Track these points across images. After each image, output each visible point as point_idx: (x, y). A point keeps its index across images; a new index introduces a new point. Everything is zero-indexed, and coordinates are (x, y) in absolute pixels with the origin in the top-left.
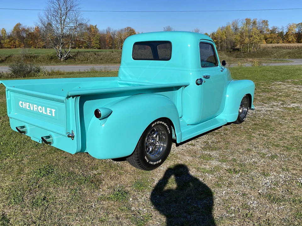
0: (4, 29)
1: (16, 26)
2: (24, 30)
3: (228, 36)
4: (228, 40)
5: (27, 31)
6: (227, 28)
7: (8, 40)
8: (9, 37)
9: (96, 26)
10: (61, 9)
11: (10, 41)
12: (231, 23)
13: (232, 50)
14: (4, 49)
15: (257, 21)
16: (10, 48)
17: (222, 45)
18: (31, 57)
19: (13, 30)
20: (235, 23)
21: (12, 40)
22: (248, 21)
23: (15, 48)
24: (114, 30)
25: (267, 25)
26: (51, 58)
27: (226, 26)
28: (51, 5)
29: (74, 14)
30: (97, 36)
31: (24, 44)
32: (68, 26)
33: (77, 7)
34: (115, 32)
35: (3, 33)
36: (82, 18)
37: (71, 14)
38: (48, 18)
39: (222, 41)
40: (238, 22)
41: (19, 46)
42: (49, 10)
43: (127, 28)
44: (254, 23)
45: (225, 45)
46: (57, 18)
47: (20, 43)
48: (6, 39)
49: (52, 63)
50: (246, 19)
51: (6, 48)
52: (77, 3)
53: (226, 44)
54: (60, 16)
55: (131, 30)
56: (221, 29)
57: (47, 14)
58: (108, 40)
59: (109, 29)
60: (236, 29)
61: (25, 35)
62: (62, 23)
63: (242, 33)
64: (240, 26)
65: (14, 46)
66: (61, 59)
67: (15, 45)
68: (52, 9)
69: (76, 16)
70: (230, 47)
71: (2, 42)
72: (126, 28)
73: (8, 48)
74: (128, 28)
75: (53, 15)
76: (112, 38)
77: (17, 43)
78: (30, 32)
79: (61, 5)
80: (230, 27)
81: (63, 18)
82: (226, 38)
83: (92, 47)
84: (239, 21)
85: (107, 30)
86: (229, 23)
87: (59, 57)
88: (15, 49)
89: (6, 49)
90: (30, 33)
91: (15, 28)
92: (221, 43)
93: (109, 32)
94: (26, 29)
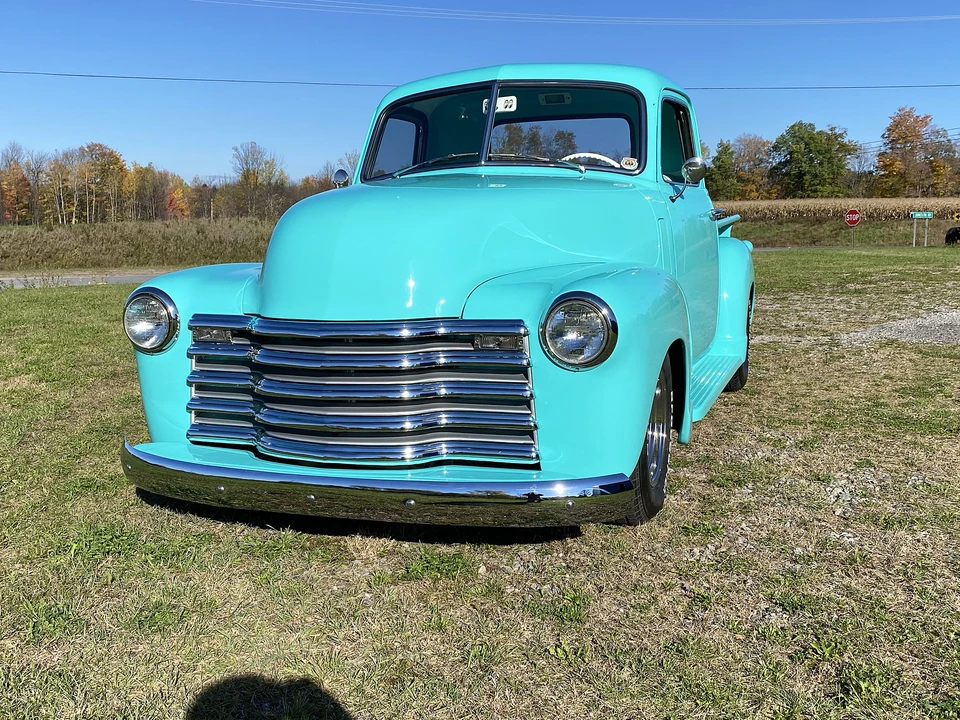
15: (541, 133)
22: (514, 132)
24: (35, 153)
34: (40, 161)
43: (88, 147)
44: (534, 140)
55: (103, 155)
58: (14, 193)
59: (16, 149)
72: (85, 146)
74: (92, 148)
76: (29, 185)
85: (5, 156)
93: (16, 162)
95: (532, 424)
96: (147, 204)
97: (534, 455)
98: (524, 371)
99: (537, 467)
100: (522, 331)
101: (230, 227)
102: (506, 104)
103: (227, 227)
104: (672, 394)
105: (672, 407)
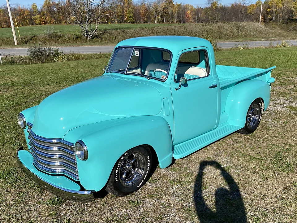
2: (55, 4)
3: (285, 4)
4: (285, 9)
5: (58, 5)
7: (39, 16)
8: (40, 12)
11: (41, 17)
13: (289, 21)
14: (34, 26)
16: (41, 24)
17: (278, 15)
18: (56, 37)
19: (43, 5)
21: (43, 16)
23: (46, 24)
26: (77, 37)
30: (131, 8)
31: (55, 20)
32: (95, 1)
34: (151, 3)
35: (34, 8)
39: (277, 10)
41: (50, 22)
45: (281, 15)
47: (51, 18)
48: (37, 15)
49: (77, 43)
51: (37, 24)
61: (56, 10)
65: (44, 22)
66: (87, 38)
67: (46, 21)
70: (286, 17)
71: (33, 18)
73: (39, 24)
76: (148, 10)
77: (48, 18)
78: (61, 6)
82: (282, 6)
83: (126, 22)
85: (141, 2)
87: (85, 36)
88: (46, 25)
89: (37, 25)
90: (61, 8)
91: (46, 2)
92: (275, 12)
93: (144, 4)
94: (57, 3)
95: (77, 171)
96: (180, 16)
98: (75, 156)
99: (79, 183)
100: (73, 146)
101: (195, 27)
102: (137, 54)
103: (194, 27)
104: (148, 157)
105: (149, 160)
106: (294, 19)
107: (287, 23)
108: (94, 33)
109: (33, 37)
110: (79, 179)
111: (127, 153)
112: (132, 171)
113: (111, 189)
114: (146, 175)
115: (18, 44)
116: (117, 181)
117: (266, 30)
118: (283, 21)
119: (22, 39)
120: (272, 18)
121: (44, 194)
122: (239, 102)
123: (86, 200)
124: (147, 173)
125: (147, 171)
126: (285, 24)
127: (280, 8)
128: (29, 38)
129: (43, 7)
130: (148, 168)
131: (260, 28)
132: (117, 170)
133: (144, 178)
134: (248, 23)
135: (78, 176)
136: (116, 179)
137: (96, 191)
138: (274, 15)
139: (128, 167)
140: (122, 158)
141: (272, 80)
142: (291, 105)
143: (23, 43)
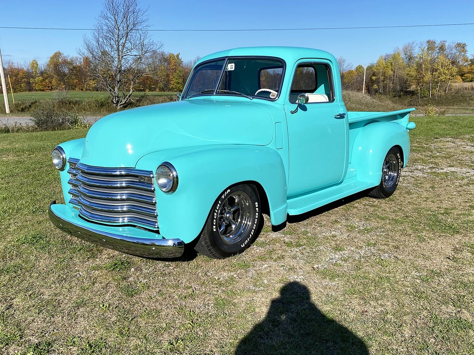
0: (35, 60)
1: (53, 56)
2: (66, 62)
3: (396, 71)
4: (396, 77)
5: (71, 63)
6: (394, 57)
7: (41, 78)
8: (42, 73)
9: (178, 56)
10: (118, 28)
11: (44, 80)
12: (401, 48)
13: (402, 93)
14: (33, 93)
15: (447, 44)
16: (43, 90)
17: (387, 84)
18: (70, 104)
19: (48, 62)
20: (409, 48)
21: (46, 78)
22: (431, 45)
23: (51, 90)
25: (465, 51)
26: (101, 105)
27: (392, 53)
28: (103, 22)
29: (138, 35)
31: (64, 84)
32: (129, 53)
33: (144, 24)
35: (33, 67)
36: (151, 41)
37: (135, 36)
38: (98, 41)
39: (385, 78)
40: (414, 47)
41: (58, 88)
42: (99, 30)
44: (442, 48)
45: (391, 85)
46: (112, 42)
47: (59, 82)
48: (38, 77)
49: (102, 112)
50: (428, 42)
51: (37, 90)
52: (144, 18)
53: (393, 83)
54: (117, 39)
56: (385, 59)
57: (97, 35)
60: (410, 58)
61: (66, 71)
62: (120, 49)
63: (419, 66)
64: (416, 52)
65: (48, 87)
66: (117, 105)
67: (51, 86)
68: (105, 28)
69: (142, 38)
70: (398, 88)
71: (31, 82)
73: (40, 90)
75: (106, 38)
77: (54, 82)
78: (75, 65)
79: (119, 21)
80: (399, 56)
81: (121, 42)
82: (392, 73)
84: (415, 44)
86: (398, 48)
87: (114, 103)
88: (51, 92)
89: (38, 92)
90: (74, 68)
91: (52, 58)
92: (383, 81)
94: (69, 60)
95: (156, 214)
97: (156, 227)
98: (153, 191)
99: (158, 232)
100: (152, 176)
102: (231, 67)
104: (256, 203)
105: (257, 209)
106: (409, 91)
107: (400, 96)
108: (127, 99)
109: (32, 103)
110: (158, 228)
111: (229, 191)
112: (232, 223)
113: (206, 243)
114: (253, 230)
115: (11, 111)
116: (215, 230)
117: (373, 102)
118: (394, 93)
119: (17, 105)
120: (379, 89)
121: (98, 260)
122: (371, 151)
123: (170, 254)
124: (254, 228)
125: (255, 225)
126: (397, 98)
127: (390, 76)
128: (28, 105)
129: (48, 65)
130: (256, 220)
131: (364, 99)
132: (215, 214)
133: (251, 235)
134: (348, 92)
135: (156, 222)
136: (214, 227)
137: (186, 242)
138: (381, 84)
139: (228, 215)
140: (223, 197)
141: (412, 125)
142: (434, 170)
143: (19, 111)
